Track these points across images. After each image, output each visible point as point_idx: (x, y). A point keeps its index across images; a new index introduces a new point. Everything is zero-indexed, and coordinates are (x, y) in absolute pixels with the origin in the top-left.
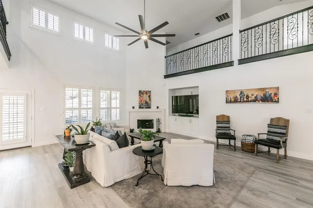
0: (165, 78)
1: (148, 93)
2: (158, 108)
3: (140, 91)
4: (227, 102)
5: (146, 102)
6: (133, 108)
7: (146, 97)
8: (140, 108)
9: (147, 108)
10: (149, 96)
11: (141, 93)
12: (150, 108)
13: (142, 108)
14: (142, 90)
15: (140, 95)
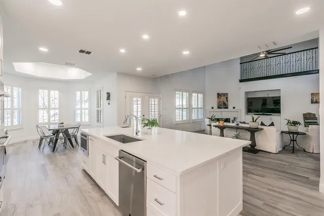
0: (240, 82)
1: (226, 95)
2: (234, 108)
3: (218, 94)
4: (312, 103)
5: (224, 104)
6: (213, 108)
7: (223, 98)
8: (219, 108)
9: (225, 108)
10: (227, 98)
11: (219, 95)
12: (227, 108)
13: (221, 108)
14: (220, 92)
15: (218, 97)
